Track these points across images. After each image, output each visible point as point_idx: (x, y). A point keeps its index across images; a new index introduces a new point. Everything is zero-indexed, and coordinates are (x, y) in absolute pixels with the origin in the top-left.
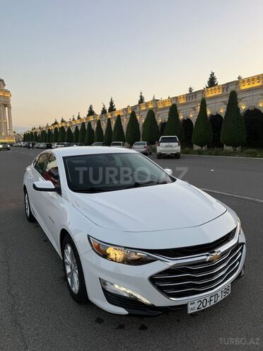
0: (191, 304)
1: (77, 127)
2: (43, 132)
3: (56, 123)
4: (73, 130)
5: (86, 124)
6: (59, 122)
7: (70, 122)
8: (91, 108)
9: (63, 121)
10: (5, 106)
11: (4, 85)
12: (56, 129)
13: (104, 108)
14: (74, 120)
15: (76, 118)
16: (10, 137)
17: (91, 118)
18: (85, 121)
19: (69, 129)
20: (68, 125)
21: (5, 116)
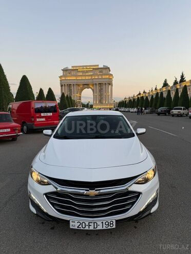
0: (72, 222)
1: (152, 96)
2: (130, 100)
3: (140, 94)
4: (149, 99)
5: (159, 94)
6: (142, 93)
7: (149, 93)
8: (166, 81)
9: (144, 92)
10: (109, 84)
11: (110, 71)
12: (138, 98)
13: (176, 81)
14: (152, 90)
15: (154, 89)
16: (111, 104)
17: (164, 89)
18: (159, 91)
19: (147, 97)
20: (147, 95)
21: (108, 91)
